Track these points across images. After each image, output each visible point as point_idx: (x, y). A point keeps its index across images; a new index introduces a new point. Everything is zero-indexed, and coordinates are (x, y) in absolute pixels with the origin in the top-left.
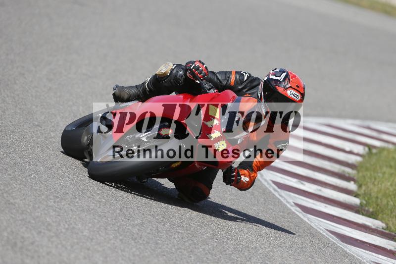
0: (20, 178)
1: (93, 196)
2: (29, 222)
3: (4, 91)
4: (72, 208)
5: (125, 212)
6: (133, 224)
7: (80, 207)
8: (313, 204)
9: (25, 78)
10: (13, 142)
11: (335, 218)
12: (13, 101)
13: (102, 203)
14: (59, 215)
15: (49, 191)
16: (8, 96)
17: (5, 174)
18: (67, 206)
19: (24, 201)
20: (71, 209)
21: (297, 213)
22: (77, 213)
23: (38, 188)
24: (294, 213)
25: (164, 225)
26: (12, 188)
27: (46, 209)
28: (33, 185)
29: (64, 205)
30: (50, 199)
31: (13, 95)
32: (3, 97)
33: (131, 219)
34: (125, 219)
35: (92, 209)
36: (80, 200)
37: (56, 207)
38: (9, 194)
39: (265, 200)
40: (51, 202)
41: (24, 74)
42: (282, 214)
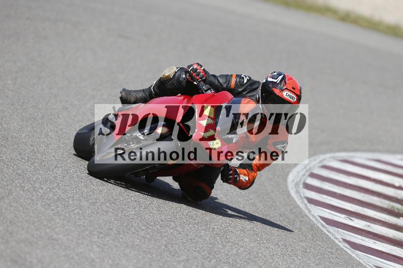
0: (63, 213)
1: (137, 231)
2: (73, 258)
3: (47, 126)
4: (117, 244)
5: (170, 247)
6: (178, 261)
7: (124, 243)
8: (362, 240)
9: (69, 112)
10: (56, 177)
11: (384, 254)
12: (56, 135)
13: (146, 239)
14: (103, 251)
15: (92, 227)
16: (51, 131)
17: (48, 209)
18: (112, 241)
19: (67, 237)
20: (115, 245)
21: (345, 249)
22: (122, 249)
23: (81, 223)
24: (342, 249)
25: (209, 261)
26: (55, 224)
27: (90, 245)
28: (77, 221)
29: (108, 241)
30: (94, 235)
31: (56, 129)
32: (46, 132)
33: (176, 255)
34: (170, 256)
35: (137, 245)
36: (124, 235)
37: (100, 243)
38: (52, 230)
39: (313, 236)
40: (94, 238)
41: (67, 108)
42: (330, 250)
